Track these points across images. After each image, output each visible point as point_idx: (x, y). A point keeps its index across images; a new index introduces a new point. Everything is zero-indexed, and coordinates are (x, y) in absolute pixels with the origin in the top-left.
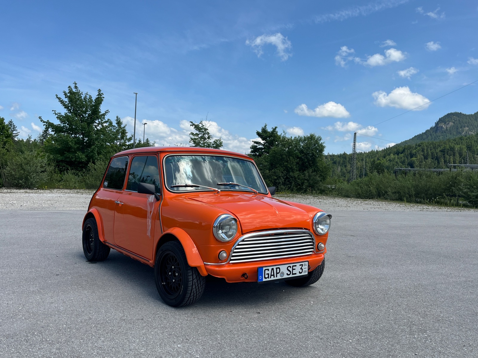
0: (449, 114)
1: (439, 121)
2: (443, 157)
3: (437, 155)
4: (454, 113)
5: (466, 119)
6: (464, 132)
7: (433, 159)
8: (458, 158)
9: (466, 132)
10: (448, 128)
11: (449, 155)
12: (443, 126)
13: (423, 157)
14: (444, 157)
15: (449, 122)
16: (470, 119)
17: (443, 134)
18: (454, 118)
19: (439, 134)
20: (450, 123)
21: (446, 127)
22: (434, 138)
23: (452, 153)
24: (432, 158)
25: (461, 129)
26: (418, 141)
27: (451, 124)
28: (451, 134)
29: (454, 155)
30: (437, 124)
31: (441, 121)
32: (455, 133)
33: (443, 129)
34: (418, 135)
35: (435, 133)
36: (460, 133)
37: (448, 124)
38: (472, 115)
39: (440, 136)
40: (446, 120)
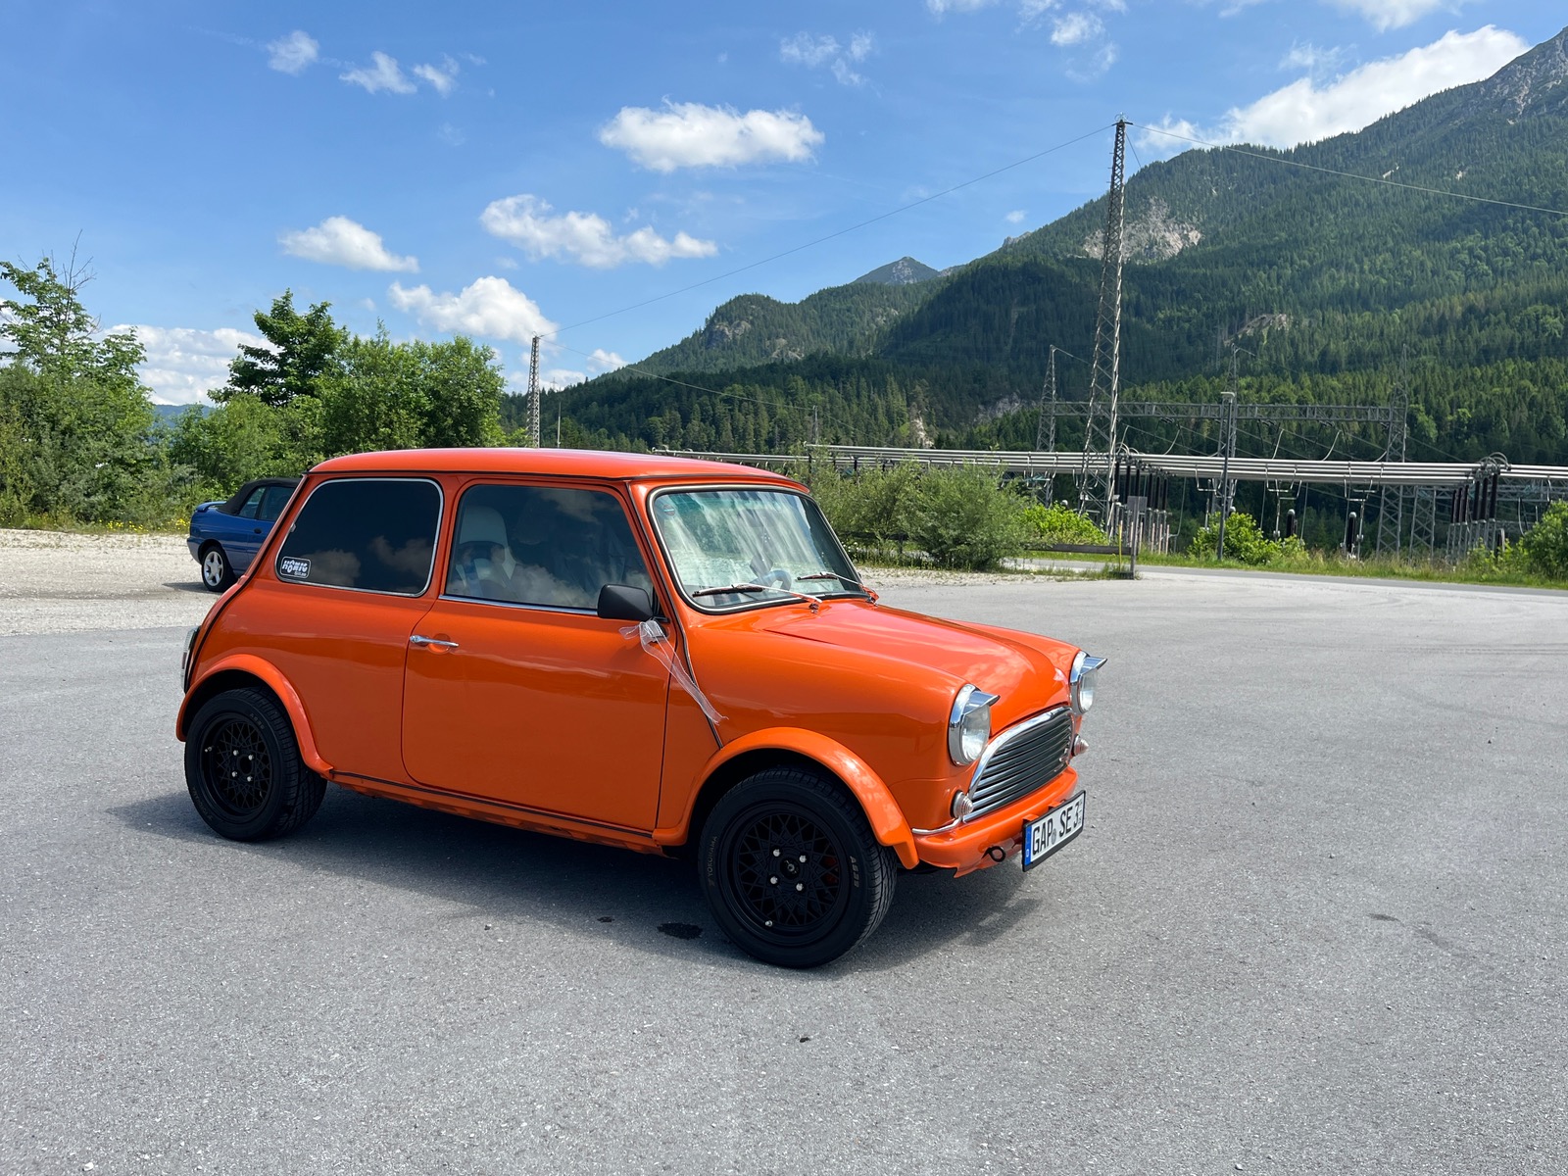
0: (739, 296)
1: (715, 315)
2: (730, 417)
3: (713, 410)
4: (753, 296)
5: (782, 315)
6: (777, 351)
7: (704, 423)
8: (766, 421)
9: (782, 352)
10: (738, 337)
11: (744, 411)
12: (726, 329)
13: (679, 416)
14: (732, 416)
15: (741, 319)
16: (791, 317)
17: (725, 353)
18: (753, 309)
19: (715, 351)
20: (743, 322)
21: (734, 335)
22: (703, 361)
23: (751, 407)
24: (703, 420)
25: (768, 343)
26: (663, 367)
27: (745, 325)
28: (744, 354)
29: (756, 414)
30: (711, 323)
31: (720, 317)
32: (754, 352)
33: (725, 340)
34: (661, 352)
35: (707, 349)
36: (767, 354)
37: (739, 325)
38: (794, 304)
39: (717, 359)
40: (733, 315)
